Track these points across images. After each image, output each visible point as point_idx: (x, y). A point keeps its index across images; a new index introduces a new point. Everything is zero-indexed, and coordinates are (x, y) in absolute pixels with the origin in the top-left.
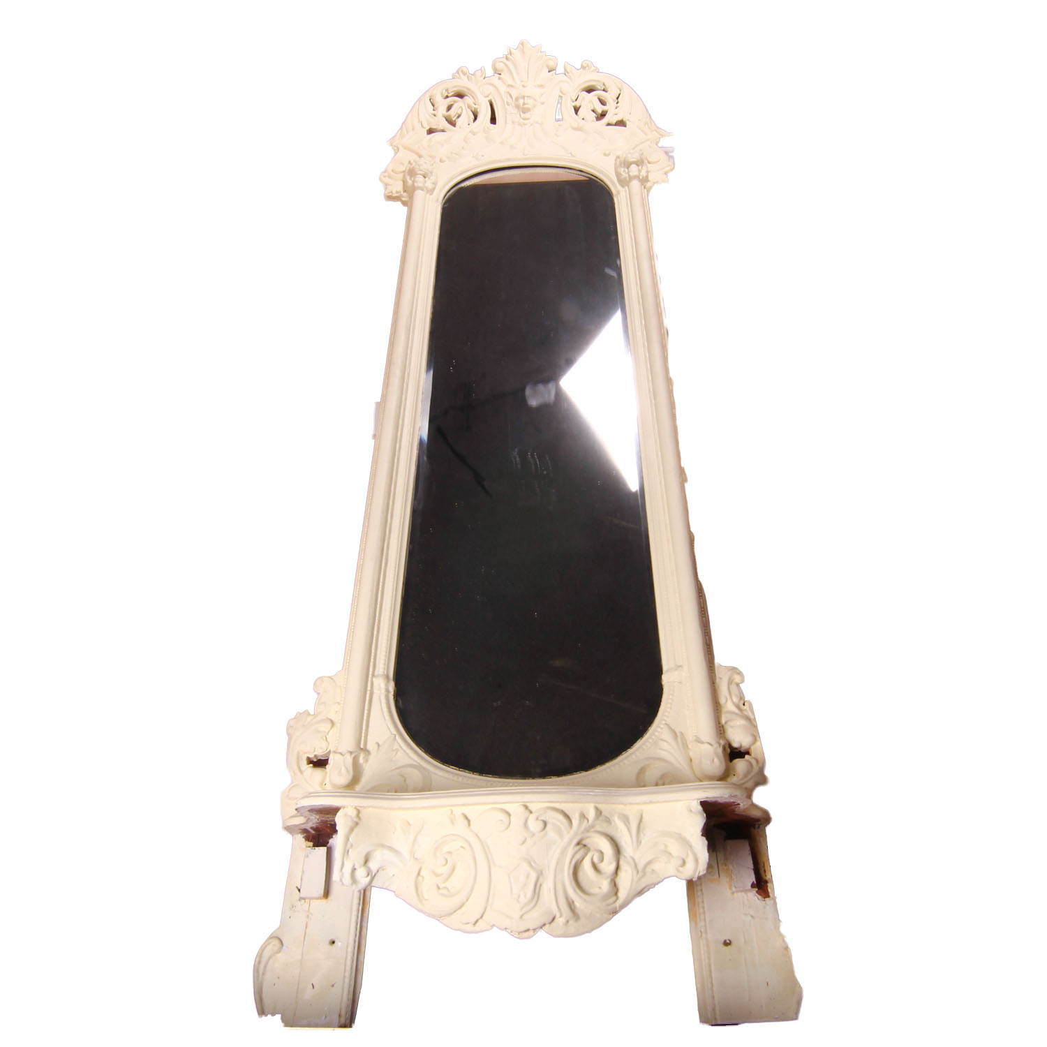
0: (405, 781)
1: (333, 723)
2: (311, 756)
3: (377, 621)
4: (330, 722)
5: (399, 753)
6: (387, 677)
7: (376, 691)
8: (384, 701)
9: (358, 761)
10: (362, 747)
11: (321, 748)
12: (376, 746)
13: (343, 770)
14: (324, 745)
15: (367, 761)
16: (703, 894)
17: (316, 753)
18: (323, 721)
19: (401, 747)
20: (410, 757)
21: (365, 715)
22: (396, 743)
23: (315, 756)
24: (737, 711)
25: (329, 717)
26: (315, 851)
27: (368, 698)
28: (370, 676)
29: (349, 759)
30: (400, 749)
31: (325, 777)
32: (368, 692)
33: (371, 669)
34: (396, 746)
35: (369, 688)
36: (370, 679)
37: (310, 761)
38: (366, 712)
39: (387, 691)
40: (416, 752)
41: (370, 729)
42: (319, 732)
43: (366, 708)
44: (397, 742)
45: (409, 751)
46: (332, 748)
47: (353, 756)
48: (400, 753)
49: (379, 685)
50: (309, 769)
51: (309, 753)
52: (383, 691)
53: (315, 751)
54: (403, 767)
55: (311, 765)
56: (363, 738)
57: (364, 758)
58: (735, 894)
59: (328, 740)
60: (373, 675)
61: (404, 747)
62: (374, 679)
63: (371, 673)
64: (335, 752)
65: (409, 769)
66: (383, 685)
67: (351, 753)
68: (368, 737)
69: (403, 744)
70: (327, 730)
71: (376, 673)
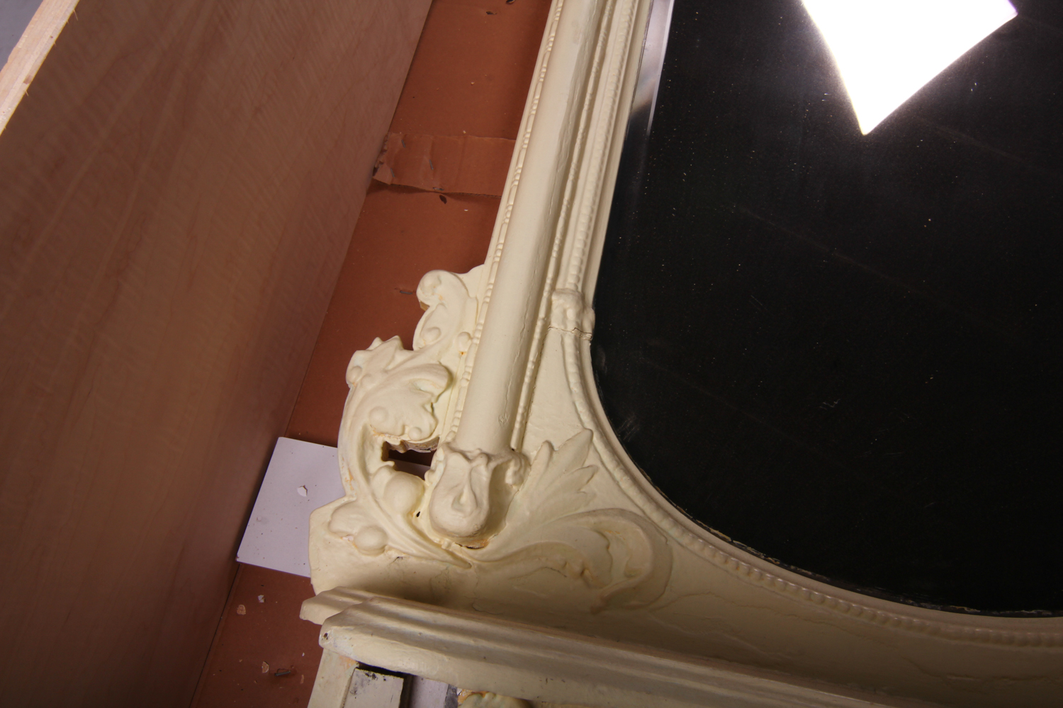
0: (608, 547)
1: (451, 379)
2: (395, 442)
3: (572, 172)
4: (446, 373)
5: (596, 477)
6: (583, 297)
7: (555, 323)
8: (570, 350)
9: (504, 476)
10: (513, 445)
11: (420, 430)
12: (546, 450)
13: (466, 498)
14: (426, 422)
15: (520, 480)
17: (405, 438)
18: (428, 368)
19: (603, 463)
20: (624, 493)
21: (528, 373)
22: (591, 453)
23: (403, 443)
25: (444, 362)
26: (374, 681)
27: (537, 336)
28: (547, 288)
29: (484, 473)
30: (600, 465)
31: (418, 501)
32: (539, 324)
33: (550, 274)
34: (591, 460)
35: (542, 314)
36: (545, 294)
37: (389, 453)
38: (530, 366)
39: (580, 329)
40: (635, 481)
41: (534, 406)
42: (418, 391)
43: (532, 358)
44: (596, 450)
45: (618, 474)
46: (443, 433)
47: (493, 465)
48: (600, 479)
49: (564, 312)
50: (383, 473)
51: (391, 435)
52: (571, 326)
53: (403, 434)
54: (605, 512)
55: (391, 463)
56: (517, 426)
57: (515, 473)
59: (436, 412)
60: (553, 288)
61: (611, 465)
62: (554, 298)
63: (548, 281)
64: (451, 448)
65: (622, 522)
66: (571, 314)
67: (489, 457)
68: (529, 424)
69: (606, 456)
70: (437, 393)
71: (559, 286)
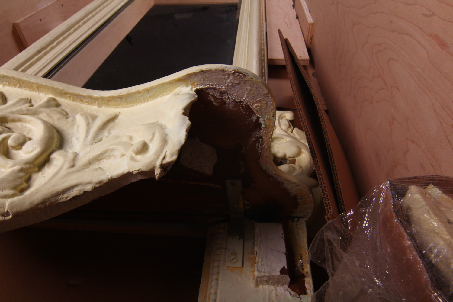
16: (217, 284)
24: (285, 133)
58: (261, 287)
